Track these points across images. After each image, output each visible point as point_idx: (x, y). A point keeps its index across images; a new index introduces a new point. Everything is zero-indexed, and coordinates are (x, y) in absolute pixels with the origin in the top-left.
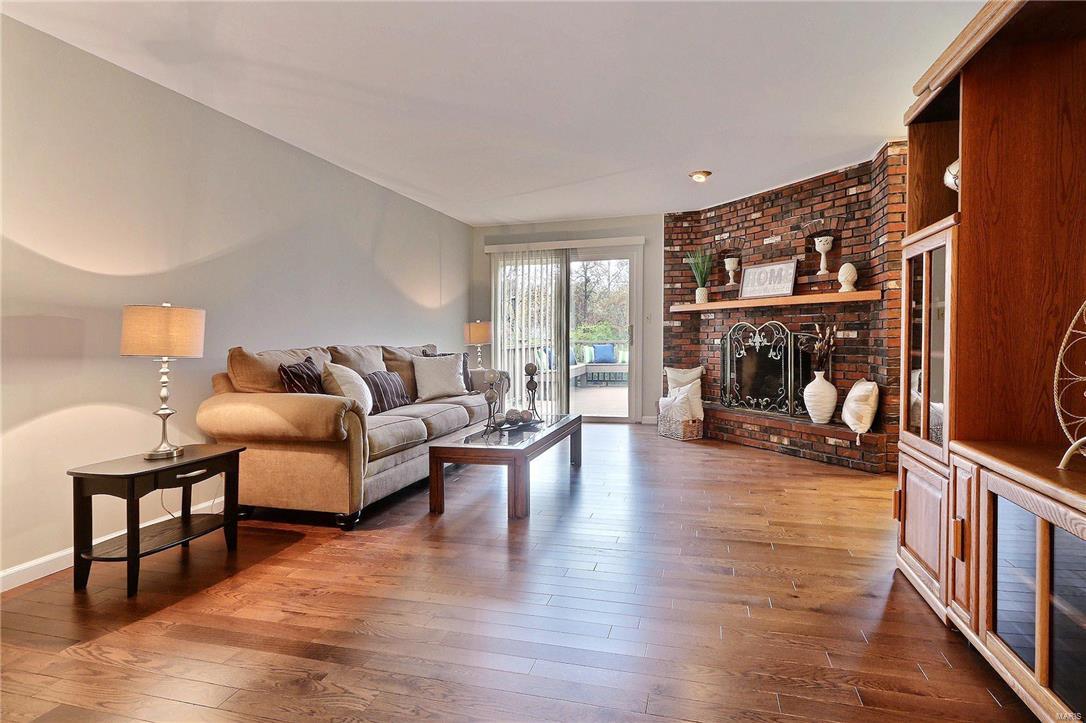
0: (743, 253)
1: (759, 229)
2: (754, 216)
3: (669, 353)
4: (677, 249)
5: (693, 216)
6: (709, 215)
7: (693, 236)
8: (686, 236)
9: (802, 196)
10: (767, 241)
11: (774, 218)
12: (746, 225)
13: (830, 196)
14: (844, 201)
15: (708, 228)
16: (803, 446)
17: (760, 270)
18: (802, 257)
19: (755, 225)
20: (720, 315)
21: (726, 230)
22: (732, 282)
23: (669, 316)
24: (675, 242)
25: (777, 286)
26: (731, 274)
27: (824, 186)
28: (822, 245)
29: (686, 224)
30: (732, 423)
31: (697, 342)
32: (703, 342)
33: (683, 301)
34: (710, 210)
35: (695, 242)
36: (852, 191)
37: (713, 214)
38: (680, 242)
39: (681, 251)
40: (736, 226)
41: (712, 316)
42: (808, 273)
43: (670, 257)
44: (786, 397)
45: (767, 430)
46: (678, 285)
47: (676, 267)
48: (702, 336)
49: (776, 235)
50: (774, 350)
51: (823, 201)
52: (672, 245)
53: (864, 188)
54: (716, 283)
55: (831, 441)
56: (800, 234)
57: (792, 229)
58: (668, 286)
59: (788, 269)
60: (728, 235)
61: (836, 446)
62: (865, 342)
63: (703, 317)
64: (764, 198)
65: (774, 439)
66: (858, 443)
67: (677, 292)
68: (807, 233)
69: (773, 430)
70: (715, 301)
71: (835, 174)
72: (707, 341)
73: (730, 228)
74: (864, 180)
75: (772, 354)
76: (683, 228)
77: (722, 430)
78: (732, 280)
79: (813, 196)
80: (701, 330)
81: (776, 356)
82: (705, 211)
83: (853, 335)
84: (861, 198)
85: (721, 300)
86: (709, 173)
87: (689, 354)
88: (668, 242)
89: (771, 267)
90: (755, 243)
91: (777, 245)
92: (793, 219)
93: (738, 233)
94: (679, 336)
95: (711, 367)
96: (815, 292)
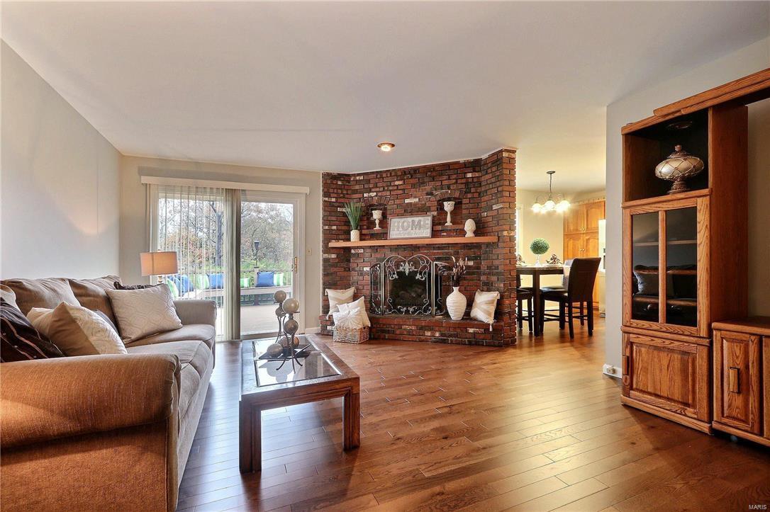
0: (388, 207)
1: (401, 192)
2: (397, 183)
3: (327, 278)
4: (334, 200)
5: (345, 177)
6: (358, 178)
7: (345, 192)
8: (340, 191)
9: (434, 174)
10: (407, 201)
11: (413, 186)
12: (391, 188)
13: (454, 176)
14: (464, 181)
15: (357, 187)
16: (451, 336)
17: (403, 220)
18: (435, 213)
19: (397, 189)
20: (368, 250)
21: (373, 190)
22: (377, 227)
23: (327, 250)
24: (332, 195)
25: (417, 231)
26: (377, 222)
27: (449, 169)
28: (448, 206)
29: (340, 183)
30: (393, 326)
31: (348, 269)
32: (354, 270)
33: (338, 240)
34: (359, 175)
35: (346, 196)
36: (469, 175)
37: (362, 178)
38: (336, 195)
39: (337, 202)
40: (382, 189)
41: (361, 251)
42: (440, 224)
43: (327, 205)
44: (430, 305)
45: (422, 328)
46: (334, 227)
47: (333, 214)
48: (352, 265)
49: (415, 197)
50: (420, 274)
51: (449, 179)
52: (329, 197)
53: (477, 175)
54: (365, 227)
55: (471, 330)
56: (433, 198)
57: (427, 194)
58: (327, 227)
59: (427, 221)
60: (375, 194)
61: (474, 333)
62: (478, 268)
63: (353, 251)
64: (405, 172)
65: (428, 334)
66: (491, 330)
67: (334, 232)
68: (438, 198)
69: (427, 328)
70: (364, 240)
71: (457, 163)
72: (357, 269)
73: (378, 189)
74: (477, 169)
75: (418, 277)
76: (337, 185)
77: (383, 331)
78: (377, 226)
79: (442, 175)
80: (352, 261)
81: (422, 278)
82: (354, 175)
83: (471, 263)
84: (475, 180)
85: (369, 240)
86: (393, 145)
87: (342, 278)
88: (326, 194)
89: (413, 219)
90: (397, 202)
91: (415, 204)
92: (428, 188)
93: (384, 194)
94: (334, 265)
95: (361, 287)
96: (443, 236)
